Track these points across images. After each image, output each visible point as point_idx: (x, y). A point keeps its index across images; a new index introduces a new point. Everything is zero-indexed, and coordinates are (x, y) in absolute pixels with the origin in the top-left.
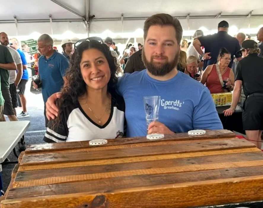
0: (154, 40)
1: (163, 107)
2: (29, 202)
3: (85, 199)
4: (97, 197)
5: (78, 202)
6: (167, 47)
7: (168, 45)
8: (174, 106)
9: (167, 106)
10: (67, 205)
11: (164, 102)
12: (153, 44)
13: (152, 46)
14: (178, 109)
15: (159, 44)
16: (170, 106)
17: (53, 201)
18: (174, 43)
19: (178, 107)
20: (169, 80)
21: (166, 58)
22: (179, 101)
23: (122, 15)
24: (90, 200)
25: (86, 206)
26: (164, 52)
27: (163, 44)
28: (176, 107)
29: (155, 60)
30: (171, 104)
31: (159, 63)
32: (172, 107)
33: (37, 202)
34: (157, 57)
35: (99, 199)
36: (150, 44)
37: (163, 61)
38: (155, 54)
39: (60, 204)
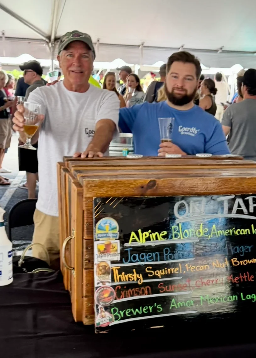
0: (176, 74)
1: (181, 132)
2: (104, 181)
3: (143, 182)
4: (151, 181)
5: (137, 184)
6: (187, 81)
7: (189, 79)
8: (191, 133)
9: (184, 131)
10: (129, 185)
11: (181, 128)
12: (175, 77)
13: (174, 79)
14: (193, 135)
15: (181, 77)
16: (187, 132)
17: (120, 181)
18: (194, 78)
19: (194, 133)
20: (187, 110)
21: (186, 91)
22: (195, 128)
23: (98, 41)
24: (146, 183)
25: (142, 187)
26: (184, 86)
27: (185, 78)
28: (192, 133)
29: (176, 91)
30: (188, 130)
31: (179, 94)
32: (189, 133)
33: (109, 181)
34: (178, 88)
35: (151, 183)
36: (173, 77)
37: (183, 93)
38: (176, 86)
39: (125, 184)
